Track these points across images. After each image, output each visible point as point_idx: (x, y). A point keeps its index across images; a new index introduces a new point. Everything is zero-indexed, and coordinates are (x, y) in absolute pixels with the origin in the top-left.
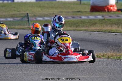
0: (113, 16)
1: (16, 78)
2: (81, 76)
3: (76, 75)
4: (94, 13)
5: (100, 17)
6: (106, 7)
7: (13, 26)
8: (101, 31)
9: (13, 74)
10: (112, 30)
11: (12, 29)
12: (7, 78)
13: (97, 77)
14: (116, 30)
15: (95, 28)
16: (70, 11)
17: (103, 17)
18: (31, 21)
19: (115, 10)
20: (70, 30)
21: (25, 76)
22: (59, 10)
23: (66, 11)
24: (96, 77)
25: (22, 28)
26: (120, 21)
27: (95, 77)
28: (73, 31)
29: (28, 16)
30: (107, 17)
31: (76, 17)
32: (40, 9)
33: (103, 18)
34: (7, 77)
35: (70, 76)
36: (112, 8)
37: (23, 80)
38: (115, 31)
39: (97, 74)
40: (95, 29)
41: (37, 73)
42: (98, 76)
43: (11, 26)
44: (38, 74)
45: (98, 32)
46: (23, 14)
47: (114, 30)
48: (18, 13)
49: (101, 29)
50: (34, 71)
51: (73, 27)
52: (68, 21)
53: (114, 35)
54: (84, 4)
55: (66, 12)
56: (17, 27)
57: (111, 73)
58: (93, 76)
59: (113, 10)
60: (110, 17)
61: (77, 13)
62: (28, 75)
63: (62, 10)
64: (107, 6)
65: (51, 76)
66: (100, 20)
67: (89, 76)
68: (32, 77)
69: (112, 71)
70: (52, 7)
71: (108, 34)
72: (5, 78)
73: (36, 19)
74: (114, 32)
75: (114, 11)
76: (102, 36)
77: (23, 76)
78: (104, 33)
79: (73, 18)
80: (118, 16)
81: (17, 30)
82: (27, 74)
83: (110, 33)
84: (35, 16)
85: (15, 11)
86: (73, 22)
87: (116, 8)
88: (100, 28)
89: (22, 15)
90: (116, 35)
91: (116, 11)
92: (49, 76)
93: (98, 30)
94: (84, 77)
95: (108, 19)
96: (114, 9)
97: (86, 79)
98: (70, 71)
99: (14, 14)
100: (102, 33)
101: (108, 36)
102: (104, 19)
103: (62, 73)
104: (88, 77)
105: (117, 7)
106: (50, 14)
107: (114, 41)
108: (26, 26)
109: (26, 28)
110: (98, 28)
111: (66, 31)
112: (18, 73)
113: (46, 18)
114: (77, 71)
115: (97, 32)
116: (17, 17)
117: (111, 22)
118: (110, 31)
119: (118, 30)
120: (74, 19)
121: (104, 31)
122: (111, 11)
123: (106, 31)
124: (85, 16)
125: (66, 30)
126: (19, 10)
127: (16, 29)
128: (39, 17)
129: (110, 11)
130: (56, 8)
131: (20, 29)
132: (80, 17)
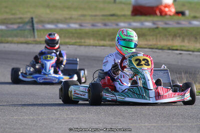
0: (170, 23)
1: (40, 126)
2: (150, 123)
3: (139, 121)
4: (138, 18)
5: (148, 24)
6: (157, 7)
7: (10, 39)
8: (156, 47)
9: (33, 120)
10: (174, 46)
11: (7, 42)
12: (26, 127)
13: (177, 125)
14: (181, 46)
15: (146, 43)
16: (98, 13)
17: (154, 23)
18: (37, 30)
19: (172, 14)
20: (103, 46)
21: (55, 123)
22: (80, 12)
23: (91, 13)
24: (175, 124)
25: (24, 41)
26: (183, 31)
27: (174, 126)
28: (109, 48)
29: (32, 21)
30: (161, 25)
31: (110, 24)
32: (48, 11)
33: (155, 26)
34: (26, 125)
35: (131, 123)
36: (167, 9)
37: (54, 130)
38: (179, 48)
39: (174, 120)
40: (145, 45)
41: (72, 118)
42: (179, 124)
43: (6, 39)
44: (74, 119)
45: (150, 50)
46: (21, 18)
47: (177, 46)
48: (13, 16)
49: (155, 45)
50: (67, 115)
51: (109, 41)
52: (98, 31)
53: (178, 54)
54: (121, 3)
55: (91, 16)
56: (15, 39)
57: (197, 119)
58: (170, 124)
59: (168, 13)
60: (166, 24)
61: (111, 18)
62: (59, 120)
63: (85, 13)
64: (160, 7)
65: (99, 123)
66: (150, 29)
67: (163, 124)
68: (68, 125)
69: (198, 115)
70: (68, 8)
71: (168, 53)
72: (22, 126)
73: (43, 26)
74: (177, 50)
75: (170, 15)
76: (158, 56)
77: (51, 123)
78: (160, 51)
79: (105, 25)
80: (178, 23)
81: (16, 45)
82: (57, 120)
83: (170, 51)
84: (42, 22)
85: (7, 13)
86: (106, 32)
87: (173, 10)
88: (154, 43)
89: (19, 21)
90: (180, 54)
91: (174, 15)
92: (95, 123)
93: (151, 45)
94: (155, 125)
95: (163, 28)
96: (171, 11)
97: (161, 129)
98: (127, 115)
99: (5, 19)
100: (157, 50)
101: (169, 55)
102: (157, 28)
103: (115, 118)
104: (162, 126)
105: (176, 9)
106: (66, 19)
107: (180, 64)
108: (31, 38)
109: (31, 42)
110: (150, 43)
111: (98, 47)
112: (40, 117)
113: (61, 26)
114: (139, 115)
115: (150, 48)
116: (12, 24)
117: (169, 32)
118: (171, 48)
119: (184, 46)
120: (108, 27)
121: (160, 48)
122: (166, 14)
123: (163, 47)
124: (124, 22)
125: (97, 44)
126: (13, 12)
127: (15, 43)
128: (49, 23)
129: (163, 14)
130: (76, 9)
131: (22, 43)
132: (117, 25)
